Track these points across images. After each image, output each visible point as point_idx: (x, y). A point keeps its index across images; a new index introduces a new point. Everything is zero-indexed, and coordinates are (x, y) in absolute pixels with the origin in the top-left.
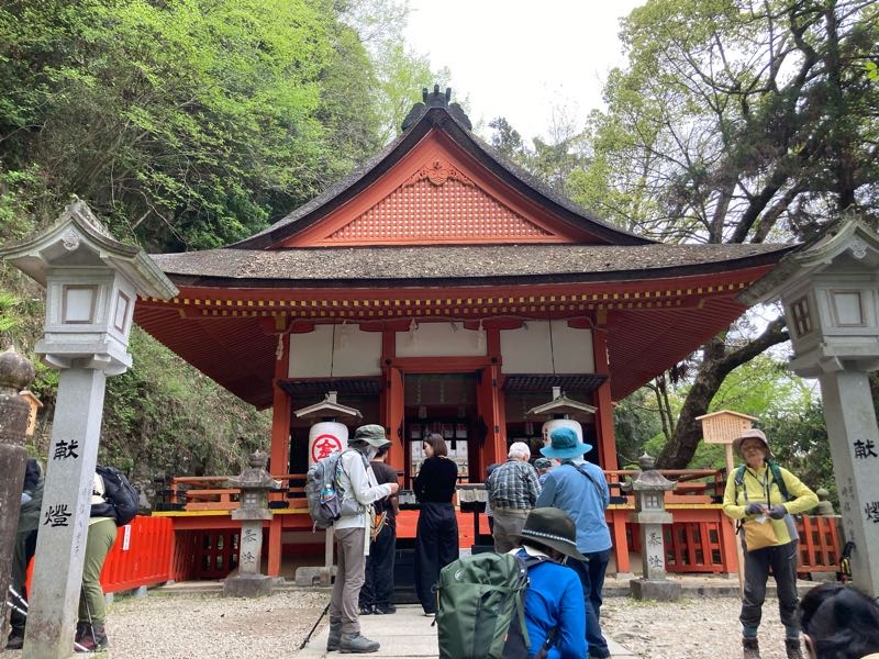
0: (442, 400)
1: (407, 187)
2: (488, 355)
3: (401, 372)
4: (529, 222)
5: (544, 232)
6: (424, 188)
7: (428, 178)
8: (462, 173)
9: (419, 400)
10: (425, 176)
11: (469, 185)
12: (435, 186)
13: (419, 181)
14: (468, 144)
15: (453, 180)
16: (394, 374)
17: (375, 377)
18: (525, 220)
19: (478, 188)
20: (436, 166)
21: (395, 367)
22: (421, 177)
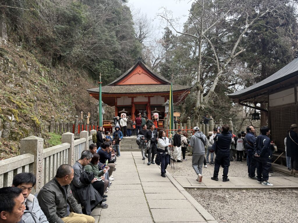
0: (141, 109)
2: (148, 101)
5: (157, 82)
8: (144, 72)
16: (133, 105)
17: (130, 105)
18: (154, 80)
19: (146, 74)
20: (140, 71)
21: (134, 103)
22: (137, 73)
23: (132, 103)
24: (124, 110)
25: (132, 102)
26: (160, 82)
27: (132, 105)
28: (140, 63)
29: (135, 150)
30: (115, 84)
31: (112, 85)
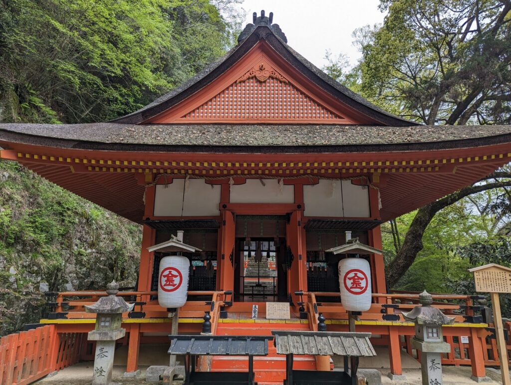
1: (240, 82)
2: (295, 202)
3: (233, 214)
5: (336, 116)
6: (252, 84)
7: (255, 77)
8: (280, 73)
9: (246, 234)
10: (253, 75)
11: (284, 82)
12: (260, 82)
13: (249, 79)
14: (284, 51)
15: (273, 78)
16: (229, 217)
17: (215, 217)
19: (290, 84)
20: (261, 69)
21: (229, 210)
22: (251, 76)
23: (225, 207)
24: (178, 240)
25: (224, 205)
26: (350, 116)
27: (221, 215)
28: (263, 34)
30: (147, 119)
31: (131, 121)
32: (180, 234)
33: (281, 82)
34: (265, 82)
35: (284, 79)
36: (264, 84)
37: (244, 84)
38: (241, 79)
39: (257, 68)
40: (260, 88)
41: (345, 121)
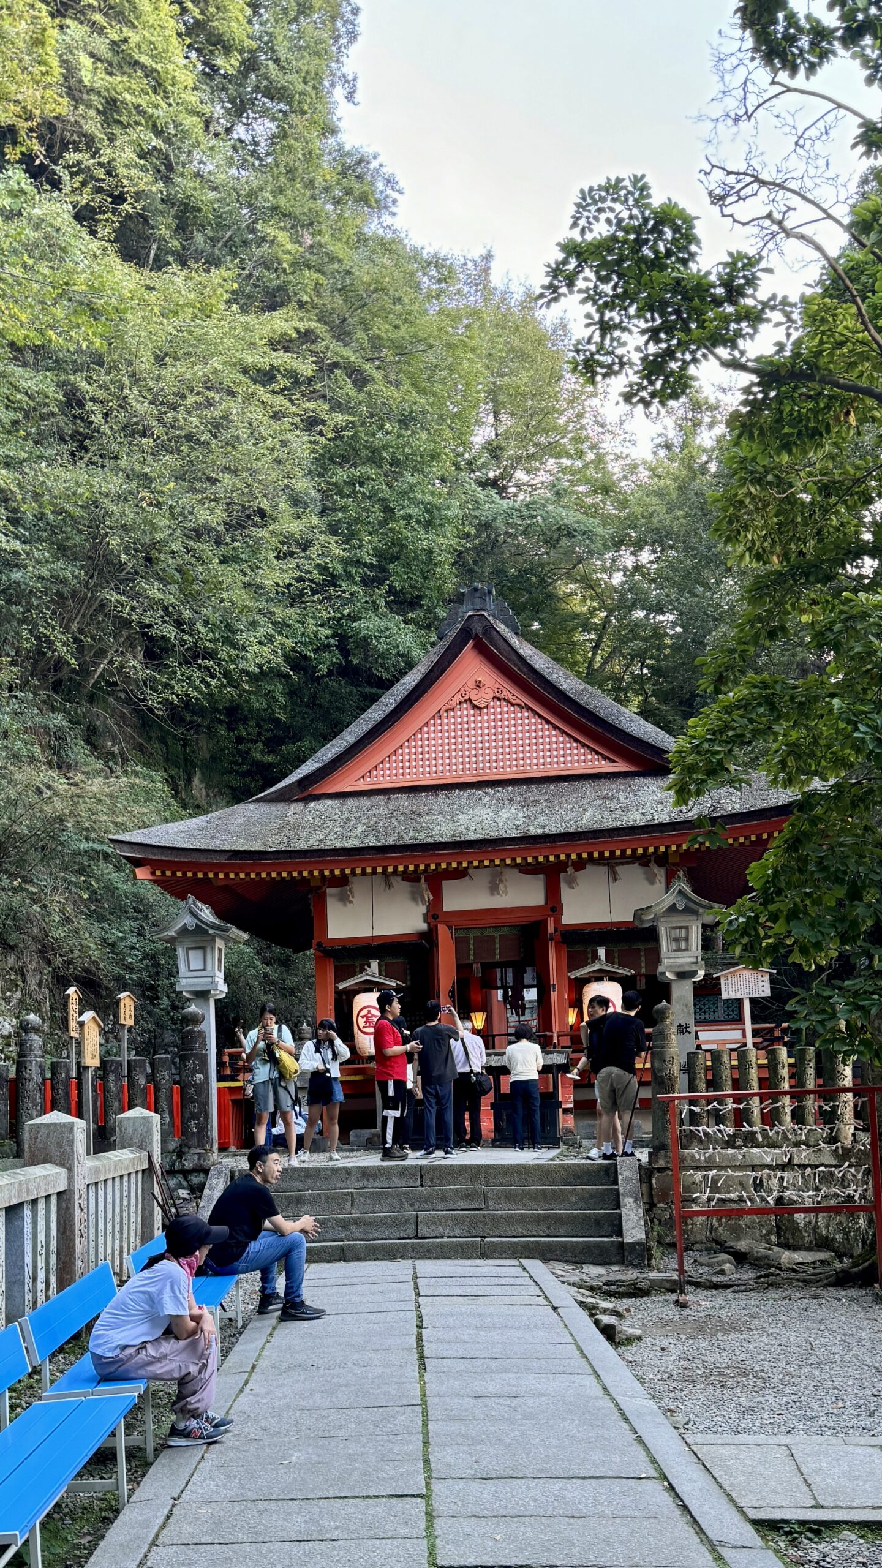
0: (497, 957)
1: (446, 711)
2: (546, 903)
3: (450, 928)
4: (588, 747)
5: (605, 758)
6: (466, 710)
7: (470, 699)
8: (509, 691)
9: (472, 958)
10: (467, 697)
11: (519, 705)
12: (479, 708)
13: (460, 703)
14: (514, 657)
15: (499, 699)
16: (442, 932)
17: (421, 935)
18: (584, 745)
19: (529, 709)
20: (478, 685)
21: (444, 922)
22: (462, 699)
23: (435, 917)
24: (373, 972)
25: (434, 914)
27: (431, 932)
28: (477, 628)
29: (441, 1246)
30: (305, 791)
31: (284, 797)
32: (374, 965)
33: (513, 705)
34: (486, 707)
35: (518, 701)
36: (485, 711)
37: (452, 713)
38: (448, 706)
39: (471, 684)
40: (479, 718)
41: (620, 766)
